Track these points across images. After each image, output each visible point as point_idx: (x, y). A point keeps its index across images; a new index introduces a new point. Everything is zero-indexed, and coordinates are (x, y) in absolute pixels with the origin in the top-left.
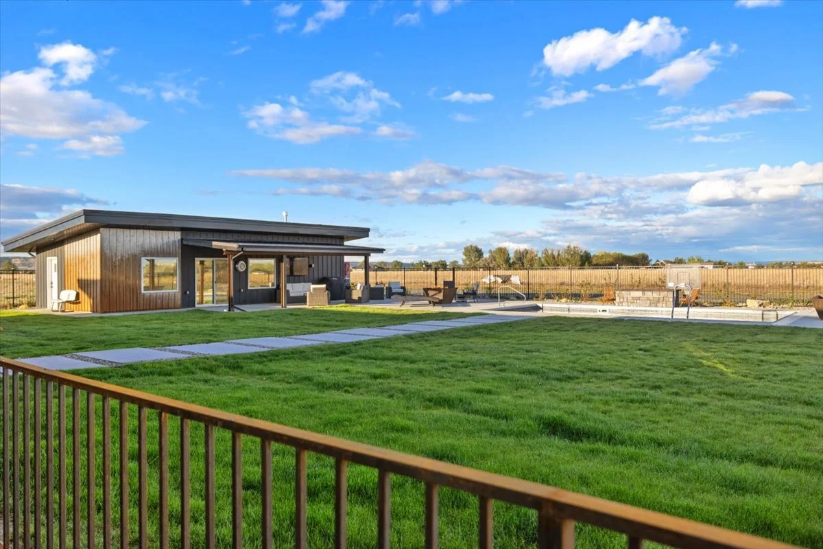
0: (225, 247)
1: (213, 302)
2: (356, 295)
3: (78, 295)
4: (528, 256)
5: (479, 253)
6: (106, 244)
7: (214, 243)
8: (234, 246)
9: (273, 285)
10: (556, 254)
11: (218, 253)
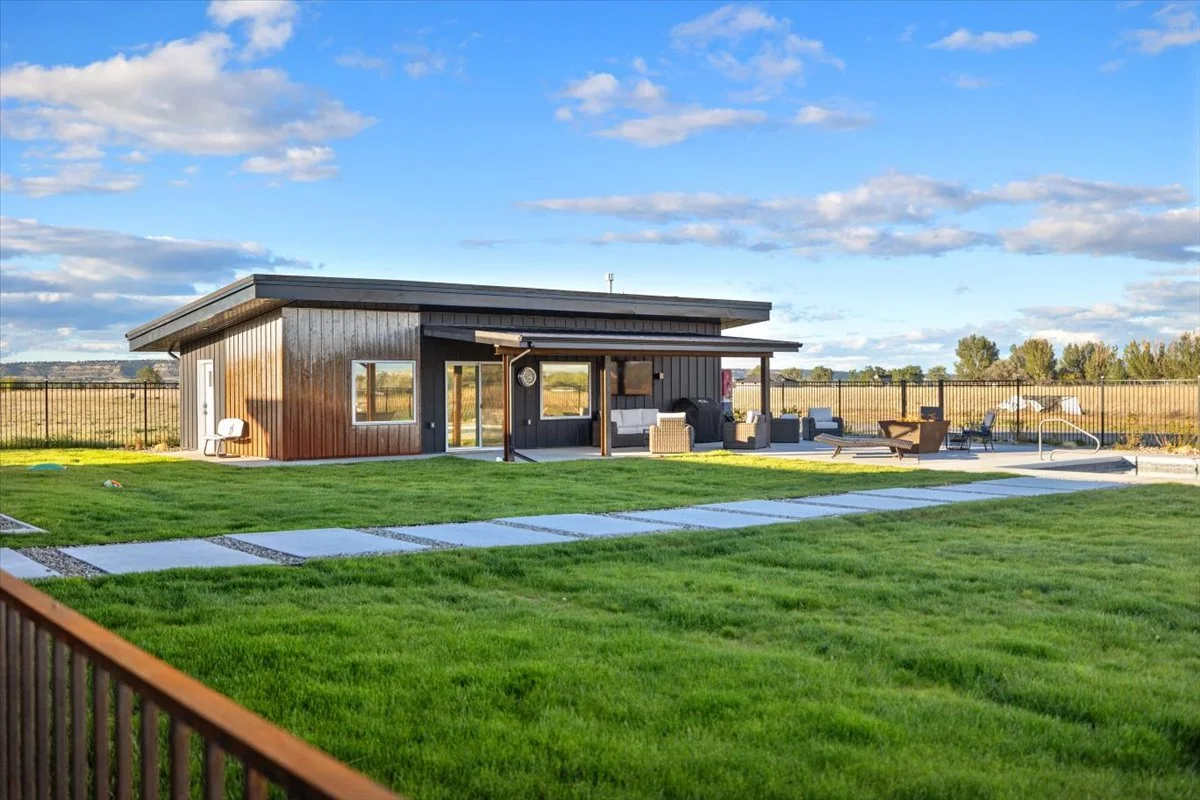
0: (499, 341)
1: (477, 445)
2: (745, 432)
3: (246, 427)
4: (1096, 357)
5: (990, 351)
6: (291, 336)
7: (478, 334)
8: (514, 339)
9: (586, 412)
10: (1155, 352)
11: (486, 352)
